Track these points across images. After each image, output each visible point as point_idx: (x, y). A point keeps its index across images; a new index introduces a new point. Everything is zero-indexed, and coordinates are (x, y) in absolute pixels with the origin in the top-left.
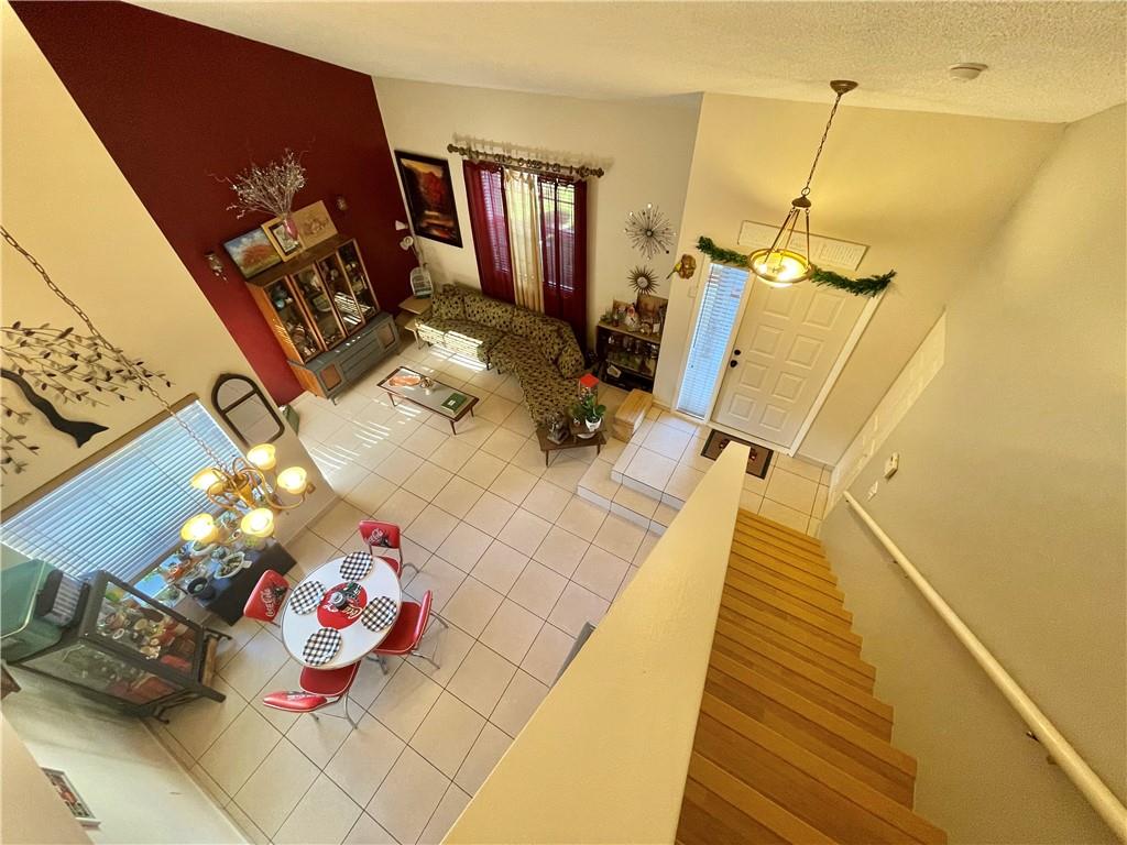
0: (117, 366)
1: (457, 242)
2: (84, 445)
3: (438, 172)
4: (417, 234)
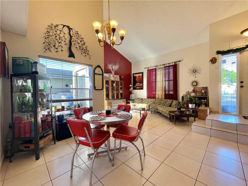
0: (85, 49)
1: (142, 89)
2: (69, 58)
3: (141, 75)
4: (133, 89)
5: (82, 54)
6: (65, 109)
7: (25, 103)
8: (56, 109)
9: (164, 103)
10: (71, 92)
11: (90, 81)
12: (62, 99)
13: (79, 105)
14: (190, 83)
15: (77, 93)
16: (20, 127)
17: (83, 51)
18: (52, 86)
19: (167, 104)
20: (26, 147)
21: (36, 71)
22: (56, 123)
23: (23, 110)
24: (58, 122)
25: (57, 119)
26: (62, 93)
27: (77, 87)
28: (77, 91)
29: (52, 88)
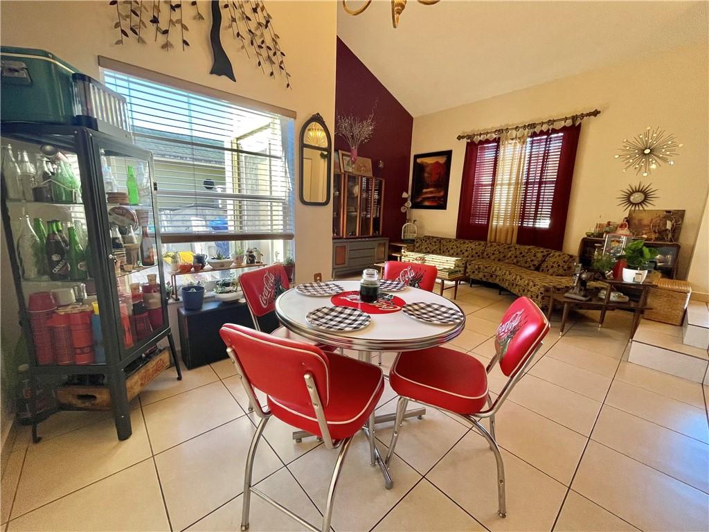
1: (443, 207)
2: (214, 76)
3: (442, 160)
4: (412, 207)
5: (259, 64)
6: (207, 267)
7: (58, 242)
8: (177, 266)
9: (516, 257)
10: (220, 206)
11: (286, 173)
12: (195, 229)
13: (252, 252)
14: (621, 195)
15: (240, 212)
16: (52, 330)
17: (264, 52)
18: (155, 184)
19: (526, 262)
20: (81, 397)
21: (85, 114)
22: (179, 313)
23: (56, 269)
24: (186, 309)
25: (181, 298)
26: (193, 211)
27: (240, 191)
28: (240, 207)
29: (156, 189)
